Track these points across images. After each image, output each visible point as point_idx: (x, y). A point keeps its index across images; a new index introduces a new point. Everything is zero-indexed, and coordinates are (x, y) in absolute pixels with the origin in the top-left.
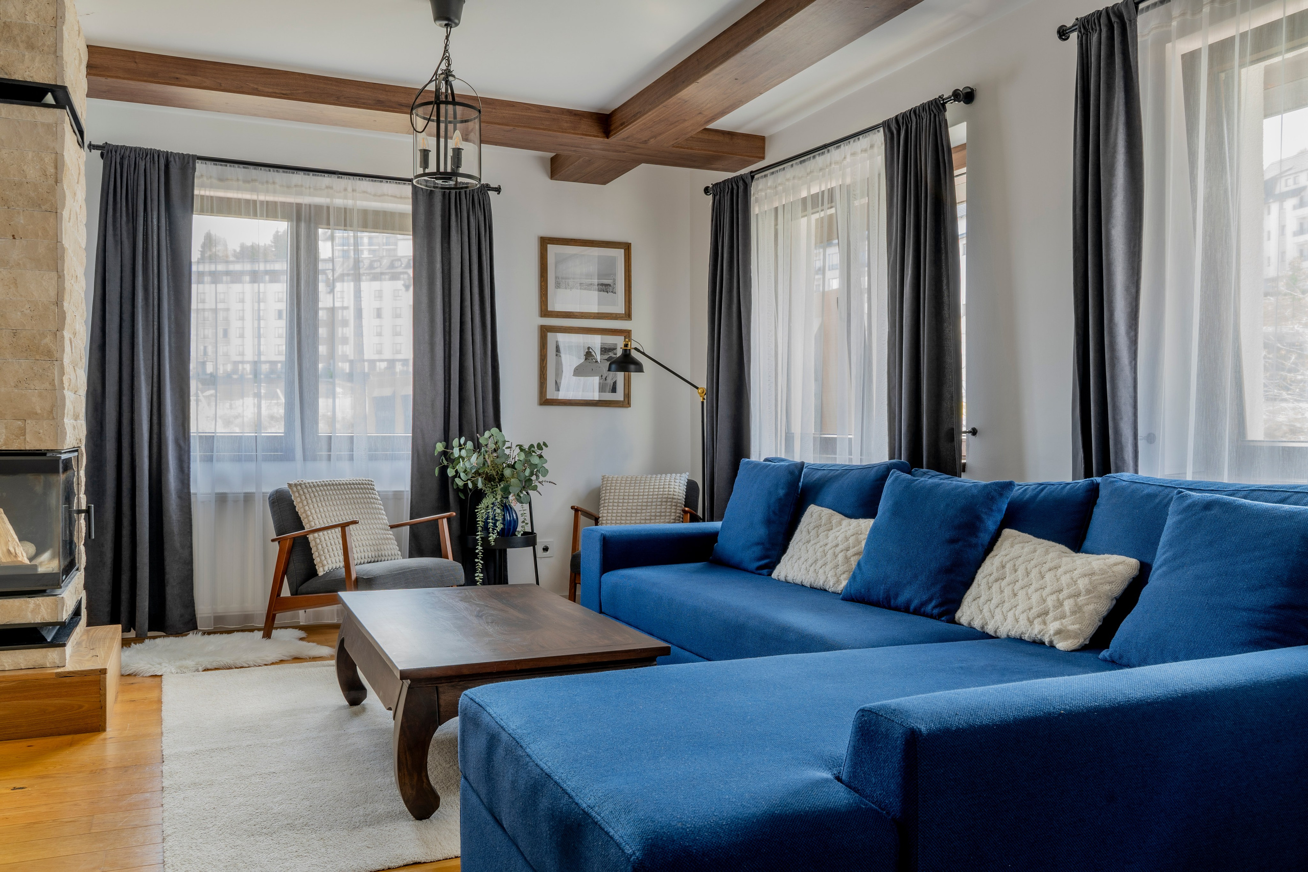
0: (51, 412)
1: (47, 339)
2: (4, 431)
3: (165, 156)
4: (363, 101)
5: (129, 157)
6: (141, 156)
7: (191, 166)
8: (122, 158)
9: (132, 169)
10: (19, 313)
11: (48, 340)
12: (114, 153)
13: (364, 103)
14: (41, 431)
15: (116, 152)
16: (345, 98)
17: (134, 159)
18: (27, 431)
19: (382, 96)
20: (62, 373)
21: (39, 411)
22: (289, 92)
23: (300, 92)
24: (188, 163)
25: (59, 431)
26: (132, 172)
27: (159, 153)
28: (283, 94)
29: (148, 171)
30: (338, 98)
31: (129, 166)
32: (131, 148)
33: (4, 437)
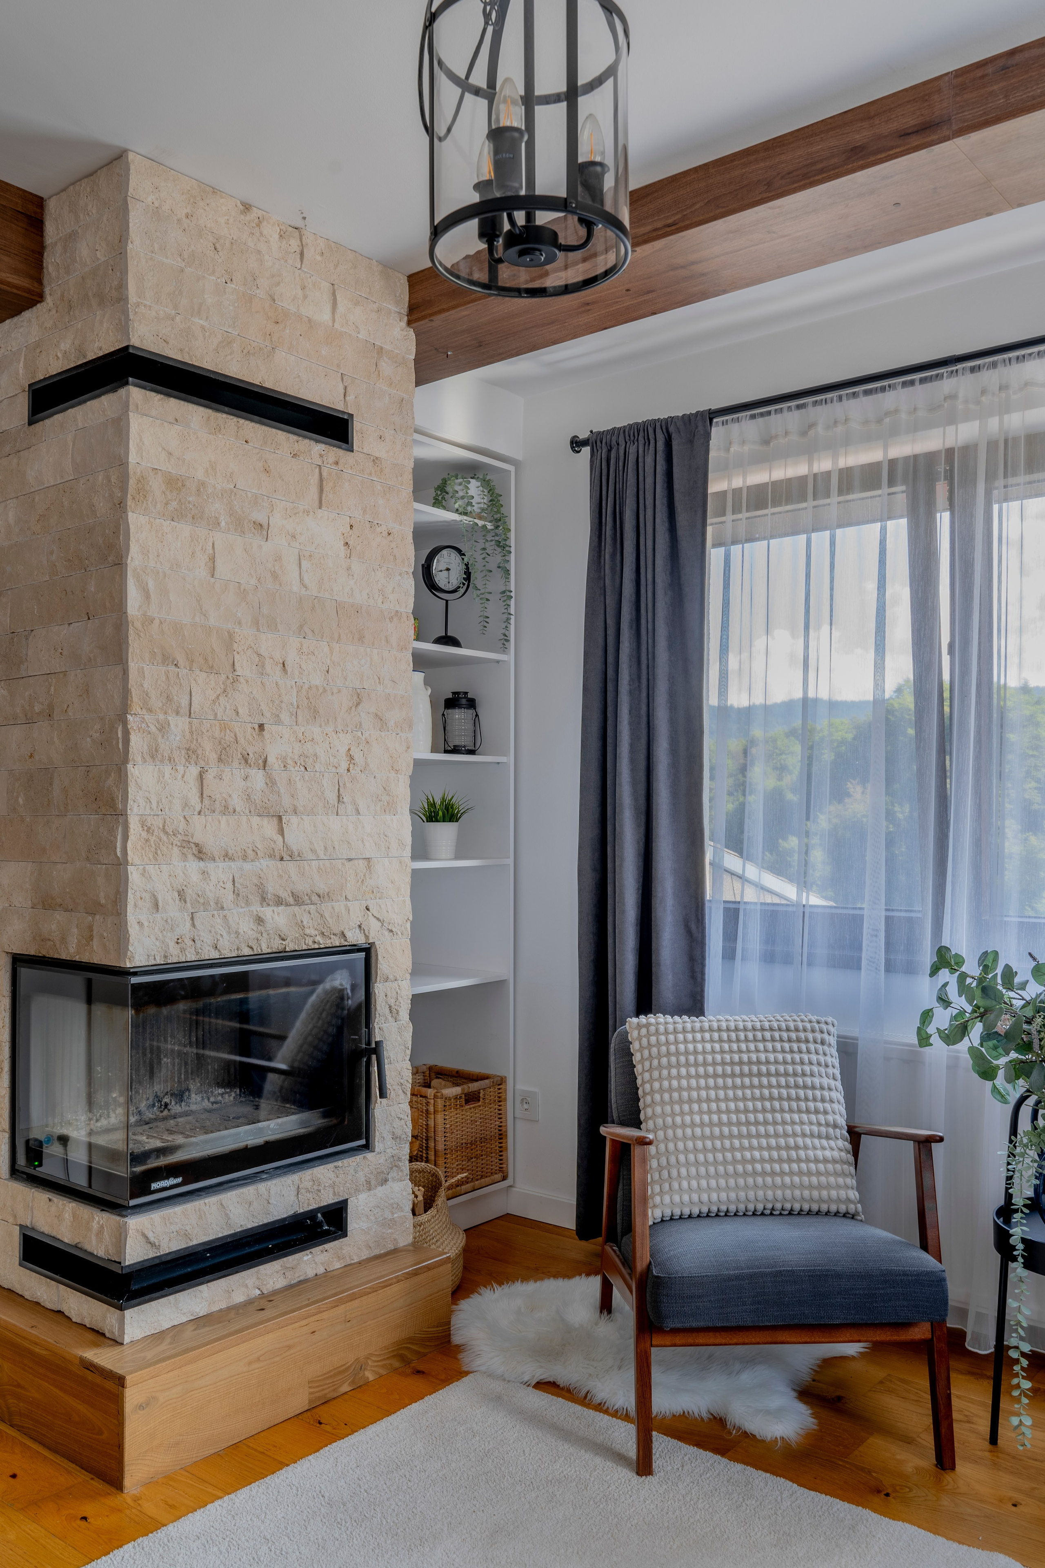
0: (115, 902)
1: (111, 779)
2: (76, 931)
3: (664, 428)
4: (819, 166)
5: (618, 444)
6: (632, 438)
7: (702, 432)
8: (609, 451)
9: (621, 464)
10: (88, 739)
11: (110, 781)
12: (599, 443)
13: (822, 171)
14: (105, 935)
15: (601, 443)
16: (782, 178)
17: (624, 445)
18: (95, 933)
19: (860, 136)
20: (126, 838)
21: (103, 901)
22: (679, 216)
23: (697, 206)
24: (697, 427)
25: (122, 936)
26: (621, 468)
27: (654, 423)
28: (669, 226)
29: (641, 460)
30: (769, 184)
31: (617, 458)
32: (619, 429)
33: (76, 941)
